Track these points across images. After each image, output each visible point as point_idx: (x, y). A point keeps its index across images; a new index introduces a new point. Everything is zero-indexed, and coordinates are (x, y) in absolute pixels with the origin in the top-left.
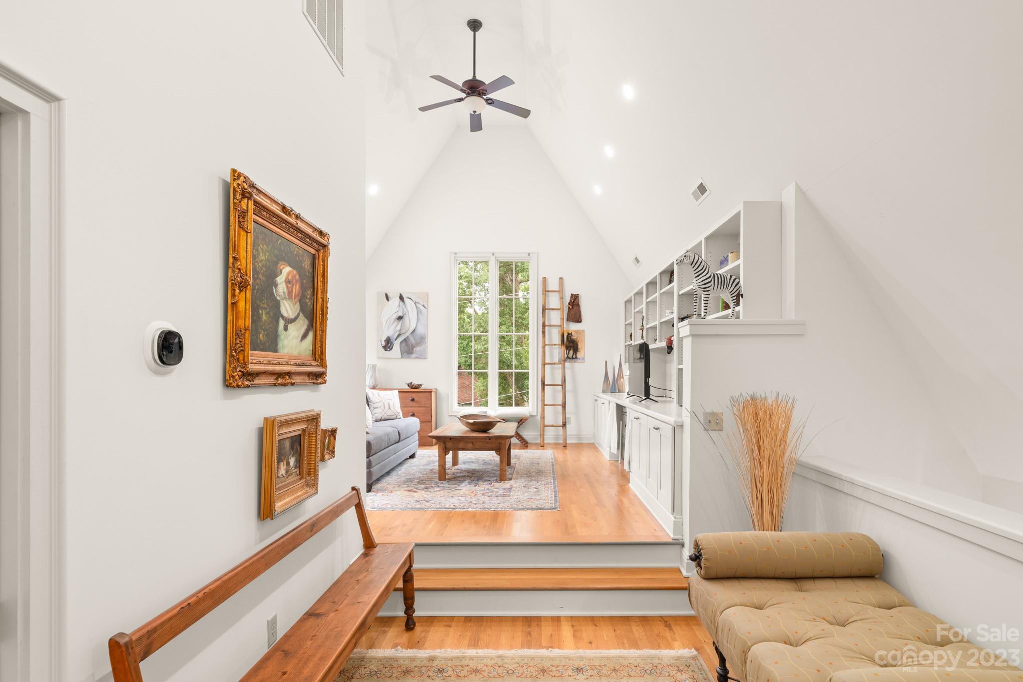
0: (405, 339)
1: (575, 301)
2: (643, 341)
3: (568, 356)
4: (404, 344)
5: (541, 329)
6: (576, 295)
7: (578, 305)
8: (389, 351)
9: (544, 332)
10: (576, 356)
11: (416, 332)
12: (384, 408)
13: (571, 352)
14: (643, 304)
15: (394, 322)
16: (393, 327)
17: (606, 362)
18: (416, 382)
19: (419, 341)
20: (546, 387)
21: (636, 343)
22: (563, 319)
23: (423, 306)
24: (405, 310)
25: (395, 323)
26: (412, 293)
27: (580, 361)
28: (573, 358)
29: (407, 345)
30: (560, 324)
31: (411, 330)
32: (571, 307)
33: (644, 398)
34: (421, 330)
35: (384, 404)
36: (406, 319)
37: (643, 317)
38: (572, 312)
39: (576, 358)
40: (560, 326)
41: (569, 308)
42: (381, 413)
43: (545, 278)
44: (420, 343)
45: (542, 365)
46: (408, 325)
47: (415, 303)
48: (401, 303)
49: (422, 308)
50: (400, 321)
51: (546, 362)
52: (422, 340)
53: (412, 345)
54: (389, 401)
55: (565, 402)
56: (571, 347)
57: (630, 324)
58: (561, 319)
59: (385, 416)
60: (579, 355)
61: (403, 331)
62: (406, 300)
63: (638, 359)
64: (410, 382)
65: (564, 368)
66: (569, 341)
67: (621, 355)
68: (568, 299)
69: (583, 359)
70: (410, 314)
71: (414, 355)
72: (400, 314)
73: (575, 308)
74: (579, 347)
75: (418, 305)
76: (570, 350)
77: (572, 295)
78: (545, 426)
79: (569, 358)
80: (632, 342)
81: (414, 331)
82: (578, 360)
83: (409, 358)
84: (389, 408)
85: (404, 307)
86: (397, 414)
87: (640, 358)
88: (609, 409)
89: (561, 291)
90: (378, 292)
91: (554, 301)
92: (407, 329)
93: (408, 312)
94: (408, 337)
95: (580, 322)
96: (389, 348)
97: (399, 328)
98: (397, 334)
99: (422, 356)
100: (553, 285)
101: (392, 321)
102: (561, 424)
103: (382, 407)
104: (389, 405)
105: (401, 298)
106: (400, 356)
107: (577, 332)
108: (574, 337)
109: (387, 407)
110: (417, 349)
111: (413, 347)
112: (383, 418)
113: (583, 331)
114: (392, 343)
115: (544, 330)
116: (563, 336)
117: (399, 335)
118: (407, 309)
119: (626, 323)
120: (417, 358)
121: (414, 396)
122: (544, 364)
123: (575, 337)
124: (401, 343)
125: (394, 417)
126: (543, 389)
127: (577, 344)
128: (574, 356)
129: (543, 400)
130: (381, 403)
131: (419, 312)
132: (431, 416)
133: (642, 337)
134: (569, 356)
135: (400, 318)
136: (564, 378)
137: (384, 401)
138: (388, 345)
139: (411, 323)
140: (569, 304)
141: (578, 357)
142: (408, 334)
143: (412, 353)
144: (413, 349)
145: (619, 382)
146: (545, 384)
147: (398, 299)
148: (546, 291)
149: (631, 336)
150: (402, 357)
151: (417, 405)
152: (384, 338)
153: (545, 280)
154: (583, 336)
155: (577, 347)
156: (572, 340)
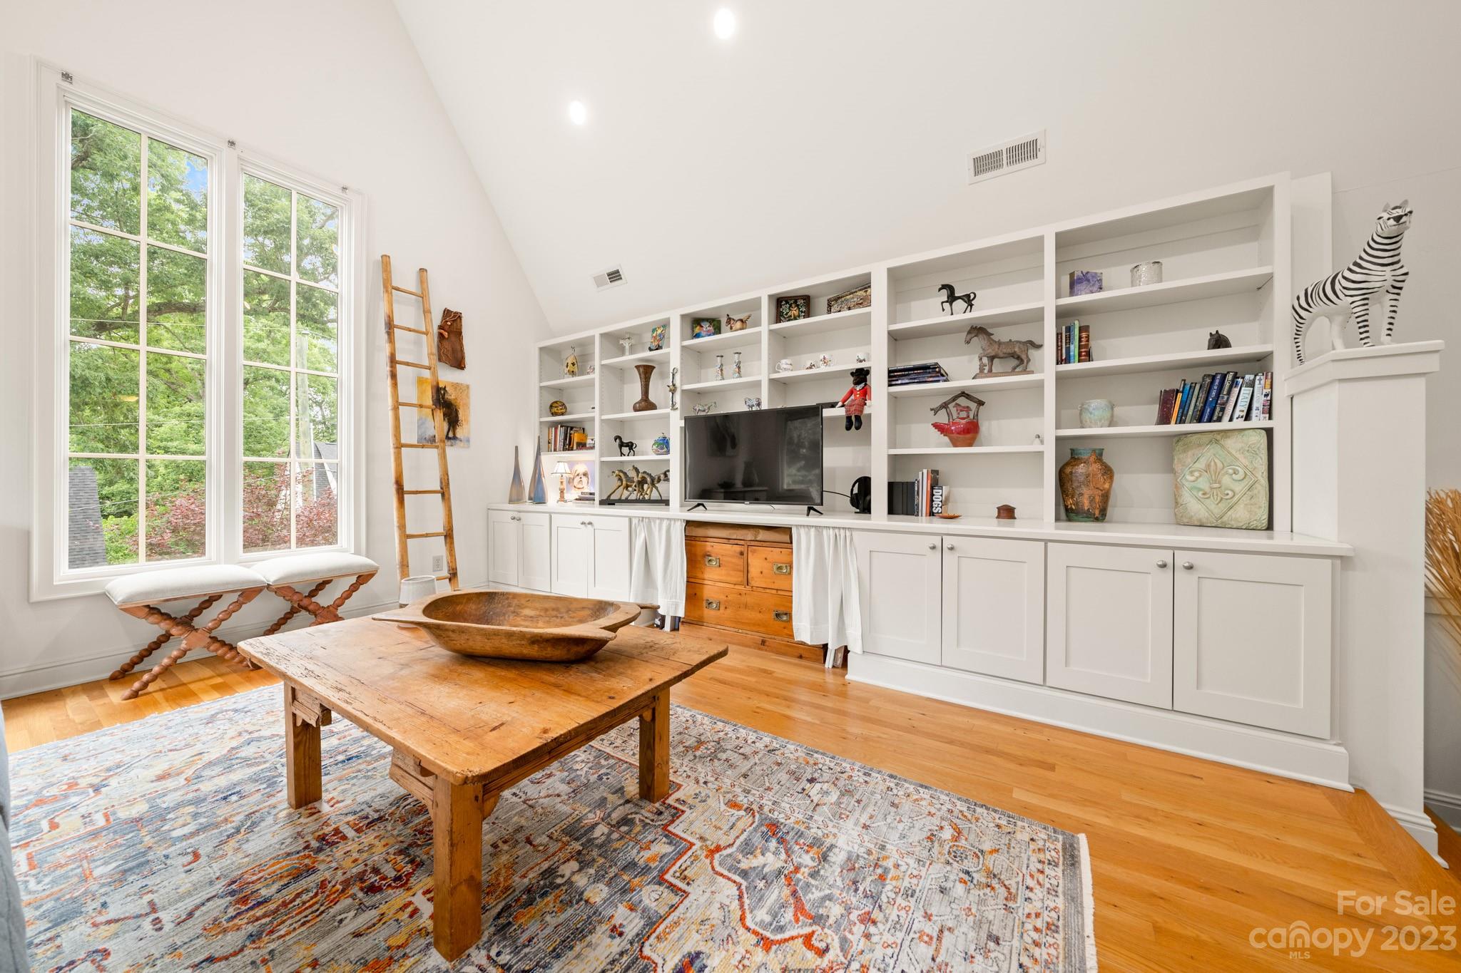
5: (387, 368)
7: (459, 335)
9: (393, 376)
10: (454, 434)
13: (444, 427)
17: (517, 448)
20: (406, 496)
27: (462, 444)
28: (448, 438)
30: (427, 365)
32: (444, 333)
38: (447, 345)
39: (455, 438)
40: (428, 368)
41: (441, 335)
43: (386, 257)
45: (395, 448)
51: (402, 440)
55: (452, 528)
56: (445, 415)
58: (427, 353)
60: (460, 432)
65: (443, 457)
66: (441, 404)
69: (468, 441)
73: (453, 339)
74: (461, 416)
77: (445, 311)
82: (458, 442)
89: (423, 295)
100: (405, 277)
102: (447, 574)
107: (455, 386)
108: (451, 395)
113: (468, 386)
115: (394, 372)
119: (544, 384)
122: (399, 446)
123: (453, 396)
126: (401, 501)
127: (457, 411)
129: (403, 526)
136: (444, 478)
140: (439, 326)
141: (458, 435)
146: (406, 489)
148: (390, 286)
153: (387, 260)
154: (468, 396)
155: (457, 416)
156: (445, 402)
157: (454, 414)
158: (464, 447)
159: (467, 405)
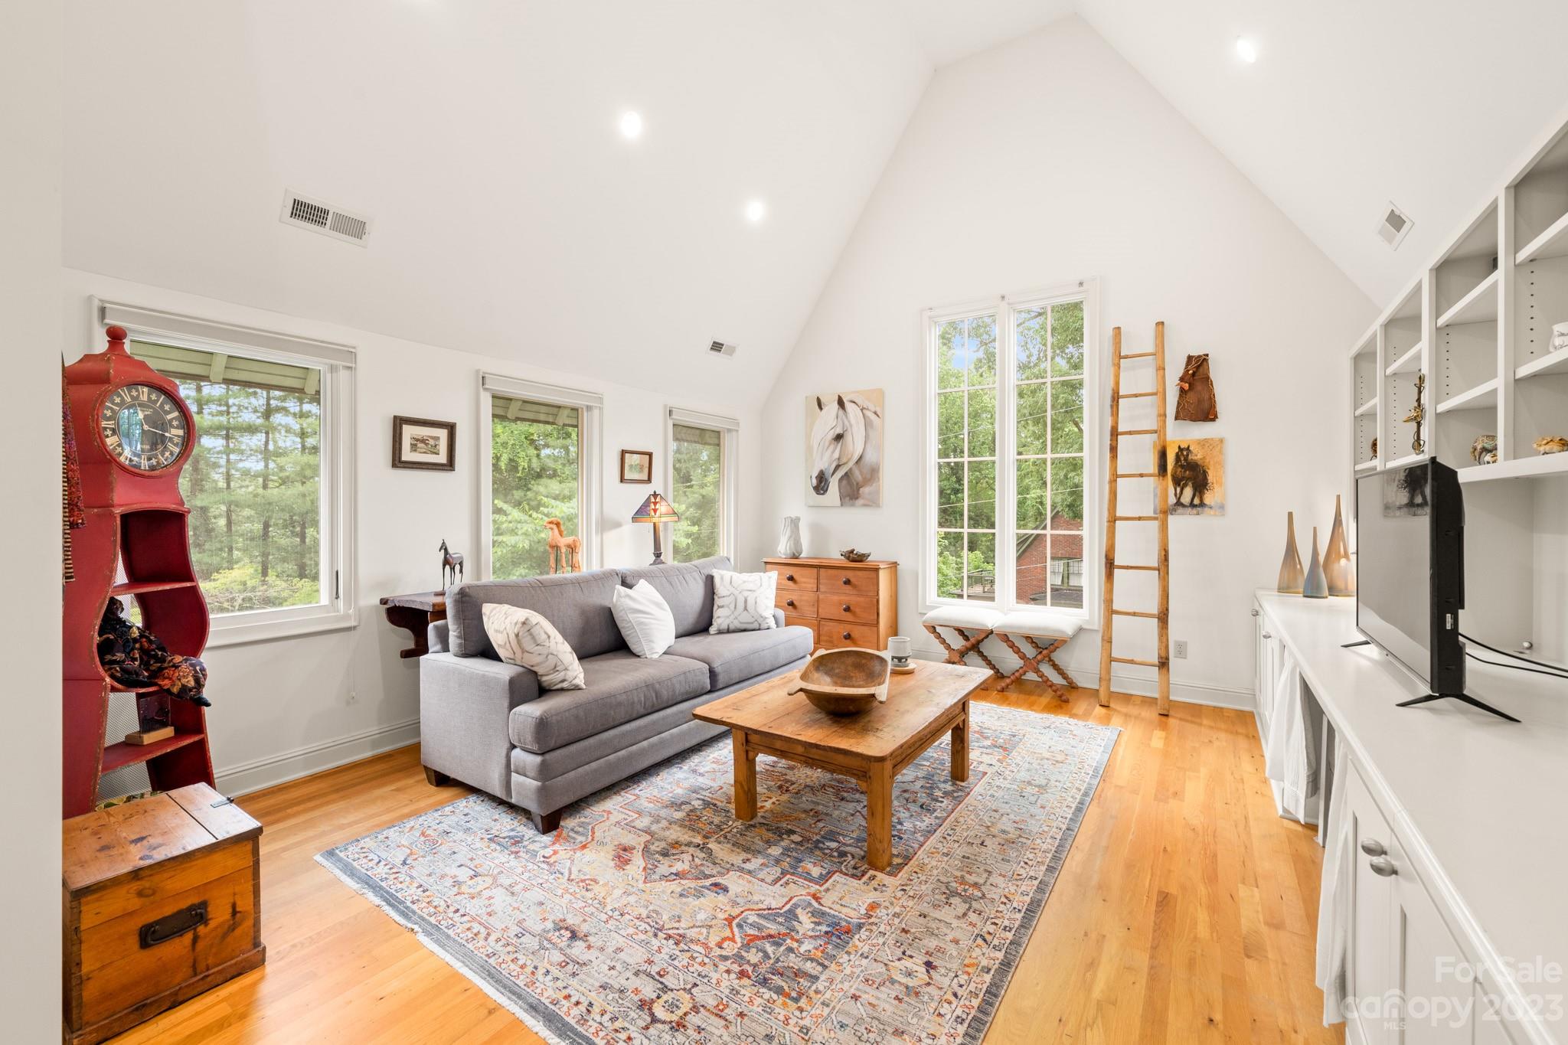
0: (846, 473)
1: (1197, 373)
2: (1423, 458)
3: (1179, 499)
4: (844, 482)
5: (1109, 442)
6: (1199, 356)
7: (1207, 380)
8: (823, 494)
9: (1114, 449)
10: (1201, 500)
11: (863, 460)
12: (735, 608)
13: (1188, 492)
14: (1419, 339)
15: (830, 444)
16: (828, 454)
17: (1290, 515)
18: (860, 549)
19: (868, 476)
20: (1116, 571)
21: (1391, 465)
22: (1165, 415)
23: (875, 413)
24: (846, 422)
25: (832, 447)
26: (857, 392)
27: (1212, 513)
28: (1192, 505)
29: (850, 483)
30: (1155, 428)
31: (856, 457)
32: (1186, 386)
33: (1426, 690)
34: (870, 457)
35: (736, 600)
36: (848, 438)
37: (1421, 379)
38: (1191, 397)
39: (1202, 504)
40: (1156, 432)
41: (1182, 390)
42: (728, 617)
43: (1119, 328)
44: (870, 480)
45: (1109, 521)
46: (851, 448)
47: (862, 410)
48: (841, 412)
49: (873, 417)
50: (838, 443)
51: (1118, 514)
52: (873, 474)
53: (857, 484)
54: (746, 594)
55: (1167, 610)
56: (1188, 479)
57: (1371, 415)
58: (1159, 415)
59: (736, 624)
60: (1208, 498)
61: (844, 460)
62: (848, 405)
63: (1400, 508)
64: (850, 549)
65: (1164, 529)
66: (1182, 466)
67: (1338, 497)
68: (1175, 369)
69: (1222, 507)
70: (855, 429)
71: (860, 502)
72: (839, 431)
73: (1199, 387)
74: (1210, 478)
75: (869, 414)
76: (1185, 485)
77: (1190, 358)
78: (1112, 660)
79: (1183, 506)
80: (1377, 463)
81: (861, 458)
82: (1206, 509)
83: (853, 505)
84: (746, 609)
85: (845, 420)
86: (761, 620)
87: (1411, 504)
88: (1282, 665)
89: (1160, 353)
90: (806, 397)
91: (1138, 379)
92: (849, 456)
93: (851, 426)
94: (851, 469)
95: (1213, 420)
96: (822, 489)
97: (836, 455)
98: (833, 466)
99: (874, 503)
100: (1139, 342)
101: (827, 444)
102: (1156, 661)
103: (732, 606)
104: (746, 601)
105: (841, 403)
106: (838, 502)
107: (1203, 443)
108: (1197, 455)
109: (741, 605)
110: (865, 491)
111: (859, 486)
112: (732, 627)
113: (1221, 441)
114: (826, 480)
115: (1114, 444)
116: (1163, 455)
117: (838, 467)
118: (849, 422)
119: (1359, 412)
120: (865, 505)
121: (850, 575)
122: (1113, 519)
123: (1199, 456)
124: (841, 480)
125: (756, 625)
126: (1110, 575)
127: (1205, 473)
128: (1196, 501)
129: (1109, 601)
130: (732, 598)
131: (868, 424)
132: (878, 614)
133: (1418, 445)
134: (1183, 500)
135: (839, 437)
136: (1163, 553)
137: (736, 593)
138: (821, 484)
139: (855, 444)
140: (1182, 379)
141: (1206, 502)
142: (851, 464)
143: (857, 498)
144: (858, 490)
145: (1336, 566)
146: (1116, 564)
147: (836, 405)
148: (1121, 357)
149: (1374, 445)
150: (842, 505)
151: (855, 592)
152: (815, 474)
153: (1120, 333)
154: (1221, 452)
155: (1205, 478)
156: (1189, 464)
157: (1201, 477)
158: (1215, 515)
159: (1220, 464)
